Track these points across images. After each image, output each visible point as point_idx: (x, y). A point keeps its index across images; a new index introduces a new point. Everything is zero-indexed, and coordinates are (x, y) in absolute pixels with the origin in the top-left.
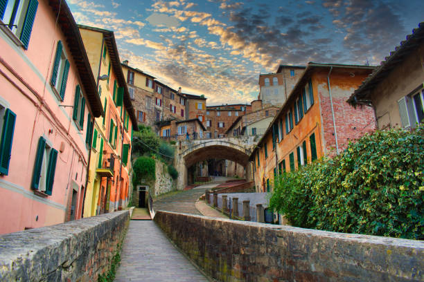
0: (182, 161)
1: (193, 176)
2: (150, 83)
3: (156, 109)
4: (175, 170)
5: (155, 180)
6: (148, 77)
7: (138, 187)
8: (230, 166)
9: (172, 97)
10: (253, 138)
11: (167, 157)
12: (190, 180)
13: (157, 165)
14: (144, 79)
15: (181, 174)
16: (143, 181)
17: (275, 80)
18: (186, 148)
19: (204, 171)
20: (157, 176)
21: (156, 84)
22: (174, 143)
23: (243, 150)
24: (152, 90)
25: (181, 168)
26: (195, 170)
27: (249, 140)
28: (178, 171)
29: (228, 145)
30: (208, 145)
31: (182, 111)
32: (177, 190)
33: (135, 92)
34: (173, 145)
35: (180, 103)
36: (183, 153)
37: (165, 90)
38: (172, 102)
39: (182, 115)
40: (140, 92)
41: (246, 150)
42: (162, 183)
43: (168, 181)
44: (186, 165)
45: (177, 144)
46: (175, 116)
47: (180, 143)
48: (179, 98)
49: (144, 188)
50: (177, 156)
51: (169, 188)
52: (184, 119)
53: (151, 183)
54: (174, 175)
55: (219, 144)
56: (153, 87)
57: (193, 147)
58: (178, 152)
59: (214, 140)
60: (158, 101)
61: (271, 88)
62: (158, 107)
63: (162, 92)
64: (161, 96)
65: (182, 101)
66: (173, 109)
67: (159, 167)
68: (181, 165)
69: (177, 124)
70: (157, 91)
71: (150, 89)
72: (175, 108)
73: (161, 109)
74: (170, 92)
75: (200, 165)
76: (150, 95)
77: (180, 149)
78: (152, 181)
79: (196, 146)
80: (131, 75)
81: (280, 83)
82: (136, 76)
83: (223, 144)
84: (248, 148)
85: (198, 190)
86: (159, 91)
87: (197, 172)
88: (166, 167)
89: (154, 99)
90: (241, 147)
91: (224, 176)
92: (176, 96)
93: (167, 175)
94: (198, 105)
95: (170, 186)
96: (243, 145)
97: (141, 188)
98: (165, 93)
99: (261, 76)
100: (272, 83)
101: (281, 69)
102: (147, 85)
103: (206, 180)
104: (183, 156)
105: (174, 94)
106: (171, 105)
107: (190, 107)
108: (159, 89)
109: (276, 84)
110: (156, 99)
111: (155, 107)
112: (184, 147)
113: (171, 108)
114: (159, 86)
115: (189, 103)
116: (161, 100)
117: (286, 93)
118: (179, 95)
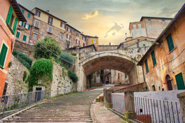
0: (81, 68)
1: (90, 82)
2: (63, 25)
4: (75, 75)
5: (52, 80)
6: (62, 22)
7: (34, 88)
8: (116, 75)
9: (77, 35)
10: (137, 49)
11: (67, 63)
12: (88, 85)
13: (55, 67)
14: (59, 22)
15: (80, 79)
16: (40, 82)
17: (139, 25)
18: (85, 58)
19: (98, 79)
20: (54, 78)
21: (67, 27)
23: (130, 59)
24: (65, 30)
25: (81, 74)
26: (92, 78)
27: (134, 51)
28: (77, 76)
29: (118, 55)
30: (101, 56)
31: (84, 43)
32: (77, 92)
33: (53, 30)
34: (74, 56)
35: (83, 39)
36: (82, 62)
38: (77, 38)
39: (84, 46)
40: (56, 30)
41: (132, 59)
42: (60, 85)
43: (67, 83)
44: (85, 73)
45: (78, 55)
47: (80, 54)
48: (81, 36)
49: (40, 89)
50: (77, 64)
51: (68, 90)
53: (47, 84)
54: (74, 79)
55: (110, 55)
56: (65, 28)
57: (89, 58)
58: (78, 61)
59: (106, 52)
60: (69, 37)
61: (137, 30)
62: (68, 40)
63: (71, 32)
64: (70, 34)
65: (84, 38)
66: (78, 42)
67: (57, 70)
68: (80, 71)
69: (80, 49)
70: (67, 30)
71: (63, 29)
72: (79, 41)
73: (70, 41)
74: (76, 32)
75: (95, 74)
76: (63, 32)
77: (80, 59)
78: (49, 82)
79: (92, 57)
80: (51, 19)
82: (54, 20)
83: (114, 55)
84: (133, 57)
85: (94, 92)
86: (69, 30)
87: (93, 80)
88: (66, 71)
89: (65, 35)
90: (128, 57)
91: (111, 83)
92: (80, 35)
93: (67, 78)
94: (94, 41)
95: (70, 88)
96: (129, 55)
97: (37, 89)
98: (73, 32)
100: (137, 27)
101: (143, 19)
102: (61, 26)
103: (99, 85)
104: (82, 64)
105: (79, 33)
106: (77, 40)
107: (89, 42)
108: (69, 29)
109: (141, 27)
110: (67, 35)
111: (66, 40)
112: (83, 58)
113: (77, 42)
114: (69, 27)
115: (88, 40)
116: (70, 36)
117: (147, 32)
118: (82, 34)
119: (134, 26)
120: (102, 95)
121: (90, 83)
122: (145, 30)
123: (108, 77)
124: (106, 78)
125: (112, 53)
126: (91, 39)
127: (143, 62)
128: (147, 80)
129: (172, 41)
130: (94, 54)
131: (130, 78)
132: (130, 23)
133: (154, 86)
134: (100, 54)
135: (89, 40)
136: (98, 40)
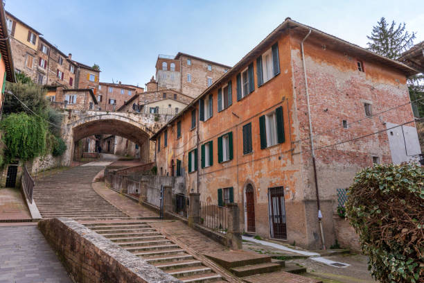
0: (71, 133)
3: (39, 70)
6: (32, 31)
8: (123, 142)
10: (154, 116)
12: (77, 155)
14: (26, 32)
17: (172, 65)
18: (78, 118)
19: (92, 145)
21: (41, 43)
23: (143, 128)
24: (37, 49)
25: (69, 140)
27: (150, 118)
29: (128, 121)
31: (71, 79)
32: (61, 166)
35: (70, 70)
36: (73, 124)
37: (52, 52)
38: (59, 67)
39: (71, 84)
40: (18, 46)
44: (74, 138)
45: (67, 113)
46: (62, 83)
47: (70, 111)
48: (68, 64)
50: (64, 125)
51: (51, 164)
52: (73, 87)
55: (117, 118)
57: (85, 118)
58: (67, 121)
60: (43, 63)
62: (41, 69)
63: (48, 53)
64: (47, 57)
65: (72, 69)
66: (60, 75)
68: (69, 137)
69: (65, 91)
70: (41, 49)
72: (63, 74)
73: (45, 71)
74: (58, 55)
75: (88, 138)
76: (32, 52)
77: (69, 118)
79: (89, 118)
83: (122, 119)
84: (148, 127)
86: (44, 50)
89: (36, 58)
90: (142, 125)
92: (64, 62)
94: (90, 77)
95: (52, 161)
96: (144, 122)
98: (52, 55)
100: (168, 69)
101: (179, 56)
102: (29, 40)
104: (72, 127)
105: (63, 58)
106: (58, 70)
107: (81, 77)
108: (44, 48)
109: (174, 70)
110: (40, 59)
111: (37, 68)
112: (75, 117)
113: (58, 74)
114: (44, 44)
115: (79, 72)
116: (46, 62)
117: (181, 80)
118: (69, 61)
119: (165, 65)
120: (102, 174)
122: (179, 74)
123: (109, 142)
124: (106, 144)
125: (120, 116)
126: (87, 72)
130: (93, 114)
132: (159, 58)
133: (162, 168)
134: (101, 115)
135: (81, 73)
136: (99, 76)
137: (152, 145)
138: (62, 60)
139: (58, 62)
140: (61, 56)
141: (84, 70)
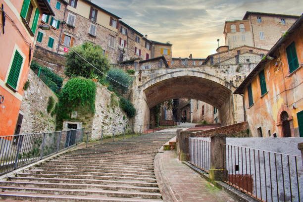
0: (142, 95)
1: (156, 118)
2: (115, 23)
3: (119, 49)
4: (132, 106)
5: (93, 113)
6: (113, 17)
7: (65, 124)
8: (199, 108)
9: (137, 40)
10: (235, 67)
11: (119, 86)
12: (153, 122)
13: (99, 91)
14: (108, 18)
15: (139, 112)
16: (74, 115)
17: (242, 26)
18: (148, 79)
19: (169, 113)
20: (98, 109)
21: (120, 25)
22: (133, 73)
23: (222, 83)
24: (116, 30)
25: (140, 104)
26: (159, 111)
27: (230, 70)
28: (135, 107)
29: (203, 76)
30: (175, 75)
31: (147, 55)
32: (134, 133)
33: (98, 30)
34: (131, 75)
35: (146, 47)
36: (144, 85)
37: (129, 32)
38: (137, 45)
39: (147, 59)
40: (103, 30)
41: (226, 82)
42: (107, 121)
43: (119, 119)
45: (137, 74)
47: (140, 72)
48: (144, 42)
49: (75, 126)
50: (135, 88)
51: (120, 129)
53: (87, 118)
54: (129, 112)
55: (191, 74)
56: (117, 27)
57: (156, 78)
58: (138, 83)
59: (184, 69)
60: (123, 42)
61: (238, 34)
62: (122, 47)
63: (126, 34)
64: (126, 37)
65: (148, 46)
66: (138, 52)
67: (102, 96)
68: (140, 100)
69: (141, 62)
70: (121, 31)
71: (114, 28)
72: (140, 50)
73: (125, 49)
74: (135, 34)
75: (164, 106)
76: (114, 34)
77: (140, 80)
78: (89, 115)
79: (160, 77)
80: (94, 13)
81: (247, 29)
82: (99, 13)
83: (196, 75)
84: (228, 80)
85: (161, 134)
86: (124, 31)
87: (161, 114)
88: (117, 99)
89: (117, 39)
90: (220, 79)
91: (189, 121)
92: (141, 40)
93: (118, 110)
94: (164, 50)
95: (122, 127)
96: (222, 76)
97: (70, 126)
98: (130, 35)
99: (226, 22)
100: (238, 30)
101: (248, 15)
102: (111, 24)
103: (171, 124)
104: (143, 89)
106: (136, 48)
107: (156, 52)
108: (123, 29)
109: (244, 30)
110: (121, 39)
111: (118, 47)
112: (145, 78)
113: (136, 51)
114: (123, 27)
115: (154, 48)
116: (125, 41)
117: (253, 38)
118: (145, 39)
119: (233, 27)
120: (174, 140)
121: (156, 120)
122: (250, 34)
124: (183, 112)
125: (193, 71)
126: (161, 47)
127: (245, 88)
128: (249, 119)
129: (295, 56)
130: (164, 73)
131: (222, 114)
134: (173, 73)
135: (156, 49)
136: (171, 49)
137: (238, 100)
138: (139, 38)
139: (136, 41)
140: (138, 36)
141: (157, 46)
